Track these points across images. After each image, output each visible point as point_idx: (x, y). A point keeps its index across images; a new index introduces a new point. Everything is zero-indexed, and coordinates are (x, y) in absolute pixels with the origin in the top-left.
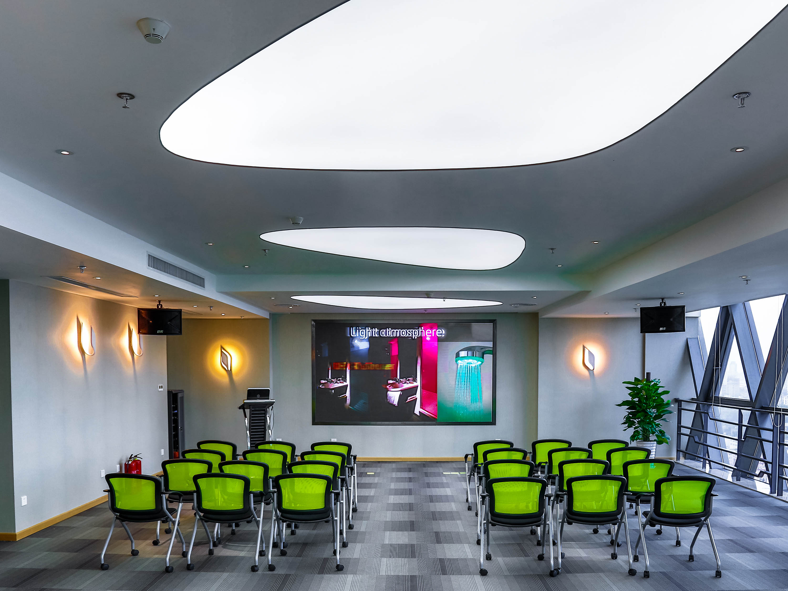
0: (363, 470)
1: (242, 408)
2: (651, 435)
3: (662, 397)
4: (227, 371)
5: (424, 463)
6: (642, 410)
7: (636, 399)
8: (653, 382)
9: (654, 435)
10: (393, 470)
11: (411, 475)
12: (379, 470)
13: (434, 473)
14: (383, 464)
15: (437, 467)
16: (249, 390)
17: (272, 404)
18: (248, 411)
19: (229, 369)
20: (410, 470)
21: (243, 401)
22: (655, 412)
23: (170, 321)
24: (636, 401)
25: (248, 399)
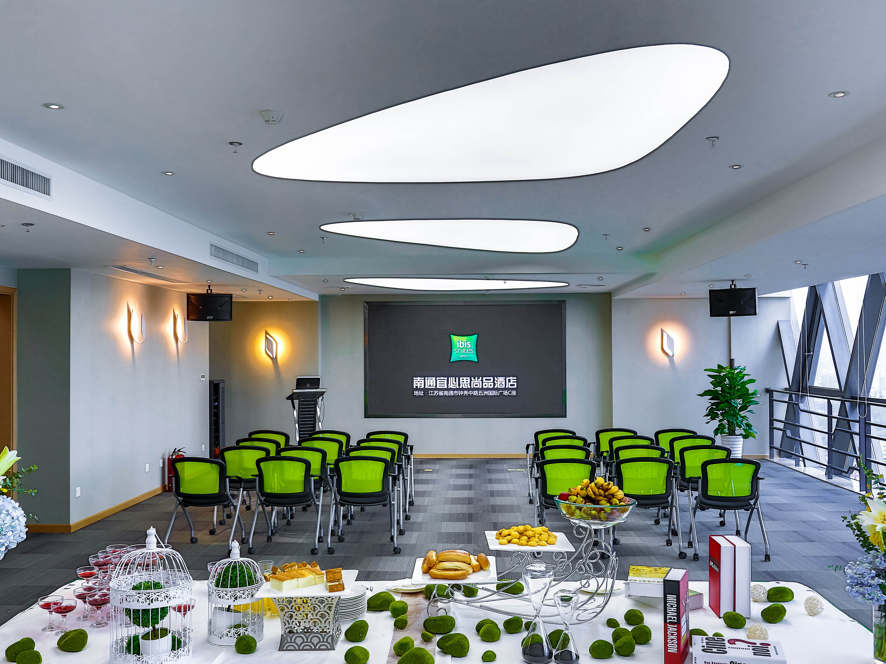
0: (420, 467)
1: (290, 399)
2: (737, 428)
3: (747, 386)
4: (272, 359)
5: (488, 460)
6: (725, 400)
7: (719, 389)
8: (737, 369)
9: (741, 429)
10: (453, 467)
11: (472, 471)
12: (437, 467)
13: (498, 469)
14: (442, 461)
15: (501, 464)
16: (298, 379)
17: (322, 394)
18: (296, 402)
19: (274, 357)
20: (471, 467)
21: (291, 391)
22: (741, 402)
23: (221, 306)
24: (720, 391)
25: (297, 389)
